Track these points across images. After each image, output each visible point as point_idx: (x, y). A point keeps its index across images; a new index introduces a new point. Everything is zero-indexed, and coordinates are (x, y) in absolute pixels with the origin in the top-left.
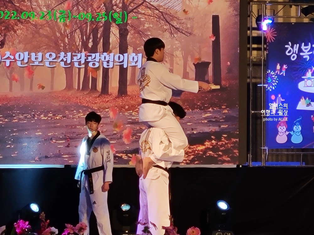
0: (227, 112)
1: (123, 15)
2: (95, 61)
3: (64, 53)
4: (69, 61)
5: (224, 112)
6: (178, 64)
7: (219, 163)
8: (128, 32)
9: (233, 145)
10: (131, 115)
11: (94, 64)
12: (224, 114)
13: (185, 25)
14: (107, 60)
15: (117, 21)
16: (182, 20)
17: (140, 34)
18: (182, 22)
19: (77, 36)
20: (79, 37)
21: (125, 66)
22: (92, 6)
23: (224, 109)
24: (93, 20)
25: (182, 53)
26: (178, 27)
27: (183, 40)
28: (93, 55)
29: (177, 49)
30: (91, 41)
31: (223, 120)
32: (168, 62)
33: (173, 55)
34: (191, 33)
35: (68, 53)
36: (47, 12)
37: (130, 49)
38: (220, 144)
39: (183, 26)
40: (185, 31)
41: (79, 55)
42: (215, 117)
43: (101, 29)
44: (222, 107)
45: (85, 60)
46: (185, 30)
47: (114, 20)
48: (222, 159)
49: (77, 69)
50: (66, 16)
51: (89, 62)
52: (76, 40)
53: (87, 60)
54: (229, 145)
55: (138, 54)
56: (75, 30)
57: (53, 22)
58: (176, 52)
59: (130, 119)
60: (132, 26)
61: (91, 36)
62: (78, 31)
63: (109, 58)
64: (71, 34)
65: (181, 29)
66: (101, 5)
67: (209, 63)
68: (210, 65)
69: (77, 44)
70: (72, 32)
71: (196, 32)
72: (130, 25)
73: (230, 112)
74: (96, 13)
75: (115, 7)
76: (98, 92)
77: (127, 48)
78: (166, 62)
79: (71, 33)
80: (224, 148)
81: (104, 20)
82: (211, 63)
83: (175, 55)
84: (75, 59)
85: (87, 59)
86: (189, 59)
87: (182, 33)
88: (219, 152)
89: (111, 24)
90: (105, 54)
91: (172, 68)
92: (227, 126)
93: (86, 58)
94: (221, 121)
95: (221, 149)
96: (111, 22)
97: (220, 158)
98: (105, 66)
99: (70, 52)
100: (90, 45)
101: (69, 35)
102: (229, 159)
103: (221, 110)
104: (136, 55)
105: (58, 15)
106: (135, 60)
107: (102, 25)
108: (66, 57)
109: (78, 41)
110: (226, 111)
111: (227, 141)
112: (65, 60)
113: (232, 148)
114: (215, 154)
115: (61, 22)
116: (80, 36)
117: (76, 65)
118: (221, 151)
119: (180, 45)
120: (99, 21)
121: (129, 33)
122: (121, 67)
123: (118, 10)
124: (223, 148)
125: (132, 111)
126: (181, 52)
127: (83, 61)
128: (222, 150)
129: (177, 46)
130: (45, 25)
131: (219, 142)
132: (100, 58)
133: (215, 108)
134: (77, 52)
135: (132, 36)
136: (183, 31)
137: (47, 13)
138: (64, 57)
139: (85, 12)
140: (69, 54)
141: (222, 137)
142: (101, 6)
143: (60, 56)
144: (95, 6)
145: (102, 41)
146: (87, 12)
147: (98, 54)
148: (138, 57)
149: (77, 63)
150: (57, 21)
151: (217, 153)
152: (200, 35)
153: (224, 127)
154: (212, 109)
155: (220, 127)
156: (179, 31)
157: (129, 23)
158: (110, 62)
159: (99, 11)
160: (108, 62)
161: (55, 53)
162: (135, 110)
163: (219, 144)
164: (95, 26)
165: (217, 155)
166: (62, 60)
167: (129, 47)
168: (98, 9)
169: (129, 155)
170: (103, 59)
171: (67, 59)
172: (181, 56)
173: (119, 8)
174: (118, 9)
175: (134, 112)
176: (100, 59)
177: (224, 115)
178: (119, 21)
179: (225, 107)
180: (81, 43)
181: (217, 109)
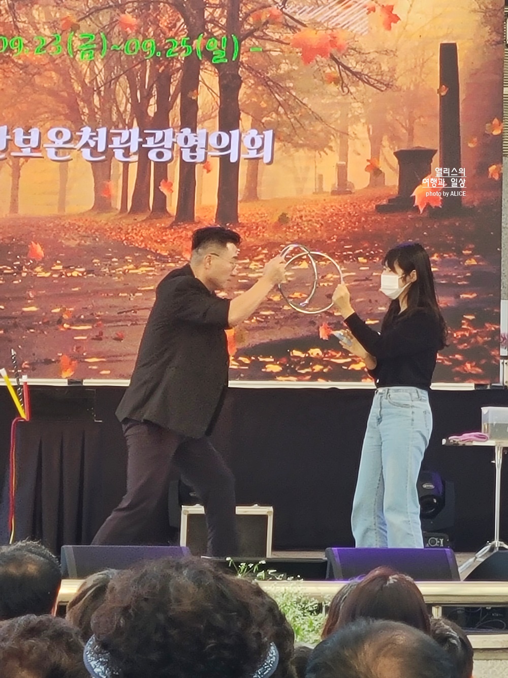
0: (476, 263)
1: (230, 43)
2: (163, 147)
3: (90, 129)
4: (101, 148)
5: (468, 262)
6: (359, 154)
7: (456, 379)
8: (242, 82)
9: (490, 339)
10: (246, 268)
11: (160, 155)
12: (468, 267)
13: (375, 67)
14: (191, 143)
15: (214, 58)
16: (369, 53)
17: (269, 86)
18: (368, 60)
19: (122, 91)
20: (125, 94)
21: (233, 159)
22: (156, 22)
23: (469, 257)
24: (159, 54)
25: (369, 130)
26: (360, 71)
27: (370, 101)
28: (159, 134)
29: (357, 119)
30: (153, 101)
31: (465, 283)
32: (334, 149)
33: (348, 134)
34: (388, 84)
35: (99, 128)
36: (51, 37)
37: (245, 120)
38: (457, 336)
39: (371, 69)
40: (376, 80)
41: (125, 134)
42: (445, 276)
43: (178, 75)
44: (464, 252)
45: (140, 144)
46: (374, 77)
47: (208, 55)
48: (462, 371)
49: (121, 165)
50: (95, 46)
51: (150, 149)
52: (119, 99)
53: (143, 146)
54: (479, 339)
55: (264, 132)
56: (118, 77)
57: (64, 61)
58: (354, 126)
59: (243, 278)
60: (250, 69)
61: (154, 92)
62: (123, 80)
63: (196, 141)
64: (107, 86)
65: (367, 75)
66: (179, 20)
67: (433, 152)
68: (436, 155)
69: (122, 109)
70: (110, 82)
71: (402, 81)
72: (244, 67)
73: (481, 263)
74: (166, 39)
75: (210, 26)
76: (170, 216)
77: (238, 118)
78: (331, 148)
79: (108, 83)
80: (468, 344)
81: (183, 55)
82: (436, 151)
83: (350, 133)
84: (116, 141)
85: (145, 142)
86: (385, 142)
87: (369, 83)
88: (457, 354)
89: (200, 63)
90: (187, 131)
91: (345, 163)
92: (475, 295)
93: (141, 140)
94: (459, 283)
95: (461, 347)
96: (200, 58)
97: (457, 369)
98: (187, 158)
99: (103, 126)
100: (152, 110)
101: (102, 89)
102: (480, 370)
103: (461, 259)
104: (258, 134)
105: (78, 44)
106: (258, 144)
107: (179, 65)
108: (95, 139)
109: (124, 101)
110: (473, 262)
111: (475, 329)
112: (92, 144)
113: (485, 346)
114: (446, 358)
115: (82, 59)
116: (128, 91)
117: (119, 155)
118: (460, 352)
119: (363, 111)
120: (173, 58)
121: (243, 85)
122: (225, 160)
123: (218, 32)
124: (466, 344)
125: (248, 261)
126: (366, 126)
127: (134, 148)
128: (463, 350)
129: (356, 113)
130: (47, 67)
131: (455, 332)
132: (174, 140)
133: (445, 255)
134: (121, 126)
135: (249, 91)
136: (370, 80)
137: (50, 40)
138: (91, 137)
139: (141, 38)
140: (102, 132)
141: (463, 321)
142: (179, 24)
143: (81, 136)
144: (164, 23)
145: (178, 101)
146: (145, 37)
147: (169, 132)
148: (263, 139)
149: (123, 151)
150: (74, 56)
151: (451, 357)
152: (412, 88)
153: (468, 298)
154: (439, 256)
155: (458, 296)
156: (360, 79)
157: (242, 63)
158: (197, 150)
159: (171, 34)
160: (193, 149)
161: (69, 128)
162: (256, 258)
163: (455, 335)
164: (163, 68)
165: (450, 360)
166: (86, 145)
167: (243, 115)
168: (170, 29)
169: (241, 358)
170: (181, 143)
171: (97, 142)
172: (367, 136)
173: (220, 28)
174: (217, 29)
175: (254, 263)
176: (173, 143)
177: (467, 271)
178: (220, 57)
179: (471, 252)
180: (129, 106)
181: (450, 256)
